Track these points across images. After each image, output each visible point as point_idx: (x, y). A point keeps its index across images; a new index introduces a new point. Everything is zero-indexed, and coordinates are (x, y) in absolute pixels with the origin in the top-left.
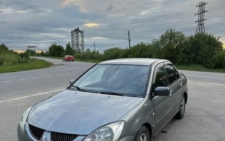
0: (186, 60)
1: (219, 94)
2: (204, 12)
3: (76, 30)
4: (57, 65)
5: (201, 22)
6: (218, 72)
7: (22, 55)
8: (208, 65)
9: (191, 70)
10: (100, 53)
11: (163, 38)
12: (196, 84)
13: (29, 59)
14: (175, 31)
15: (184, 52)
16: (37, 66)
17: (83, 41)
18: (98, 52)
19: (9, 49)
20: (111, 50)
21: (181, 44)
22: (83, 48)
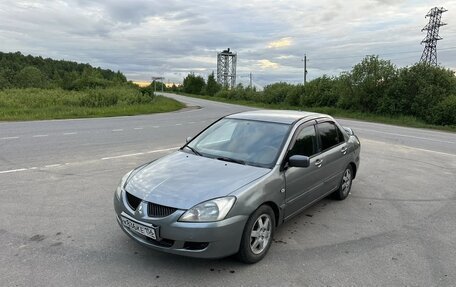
0: (392, 108)
1: (420, 168)
2: (439, 25)
3: (225, 52)
4: (192, 108)
5: (431, 42)
6: (443, 130)
7: (144, 90)
8: (429, 117)
9: (398, 124)
10: (257, 90)
11: (358, 70)
12: (392, 149)
13: (153, 96)
14: (379, 59)
15: (391, 94)
16: (162, 108)
17: (234, 70)
18: (255, 89)
19: (128, 80)
20: (275, 86)
21: (386, 81)
22: (233, 82)
